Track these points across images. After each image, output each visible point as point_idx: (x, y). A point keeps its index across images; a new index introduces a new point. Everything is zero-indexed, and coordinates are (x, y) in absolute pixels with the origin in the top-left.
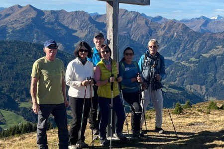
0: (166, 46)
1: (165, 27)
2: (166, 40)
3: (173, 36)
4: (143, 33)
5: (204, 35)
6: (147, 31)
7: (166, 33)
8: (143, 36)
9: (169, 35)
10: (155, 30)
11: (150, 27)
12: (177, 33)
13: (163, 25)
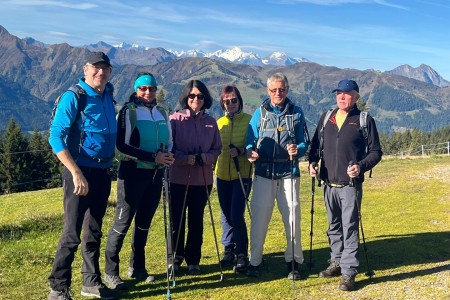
0: (59, 87)
1: (54, 54)
2: (57, 76)
3: (70, 70)
4: (15, 64)
5: (125, 70)
6: (22, 60)
7: (56, 64)
8: (14, 69)
9: (62, 69)
10: (36, 59)
11: (26, 54)
12: (77, 65)
13: (51, 50)
